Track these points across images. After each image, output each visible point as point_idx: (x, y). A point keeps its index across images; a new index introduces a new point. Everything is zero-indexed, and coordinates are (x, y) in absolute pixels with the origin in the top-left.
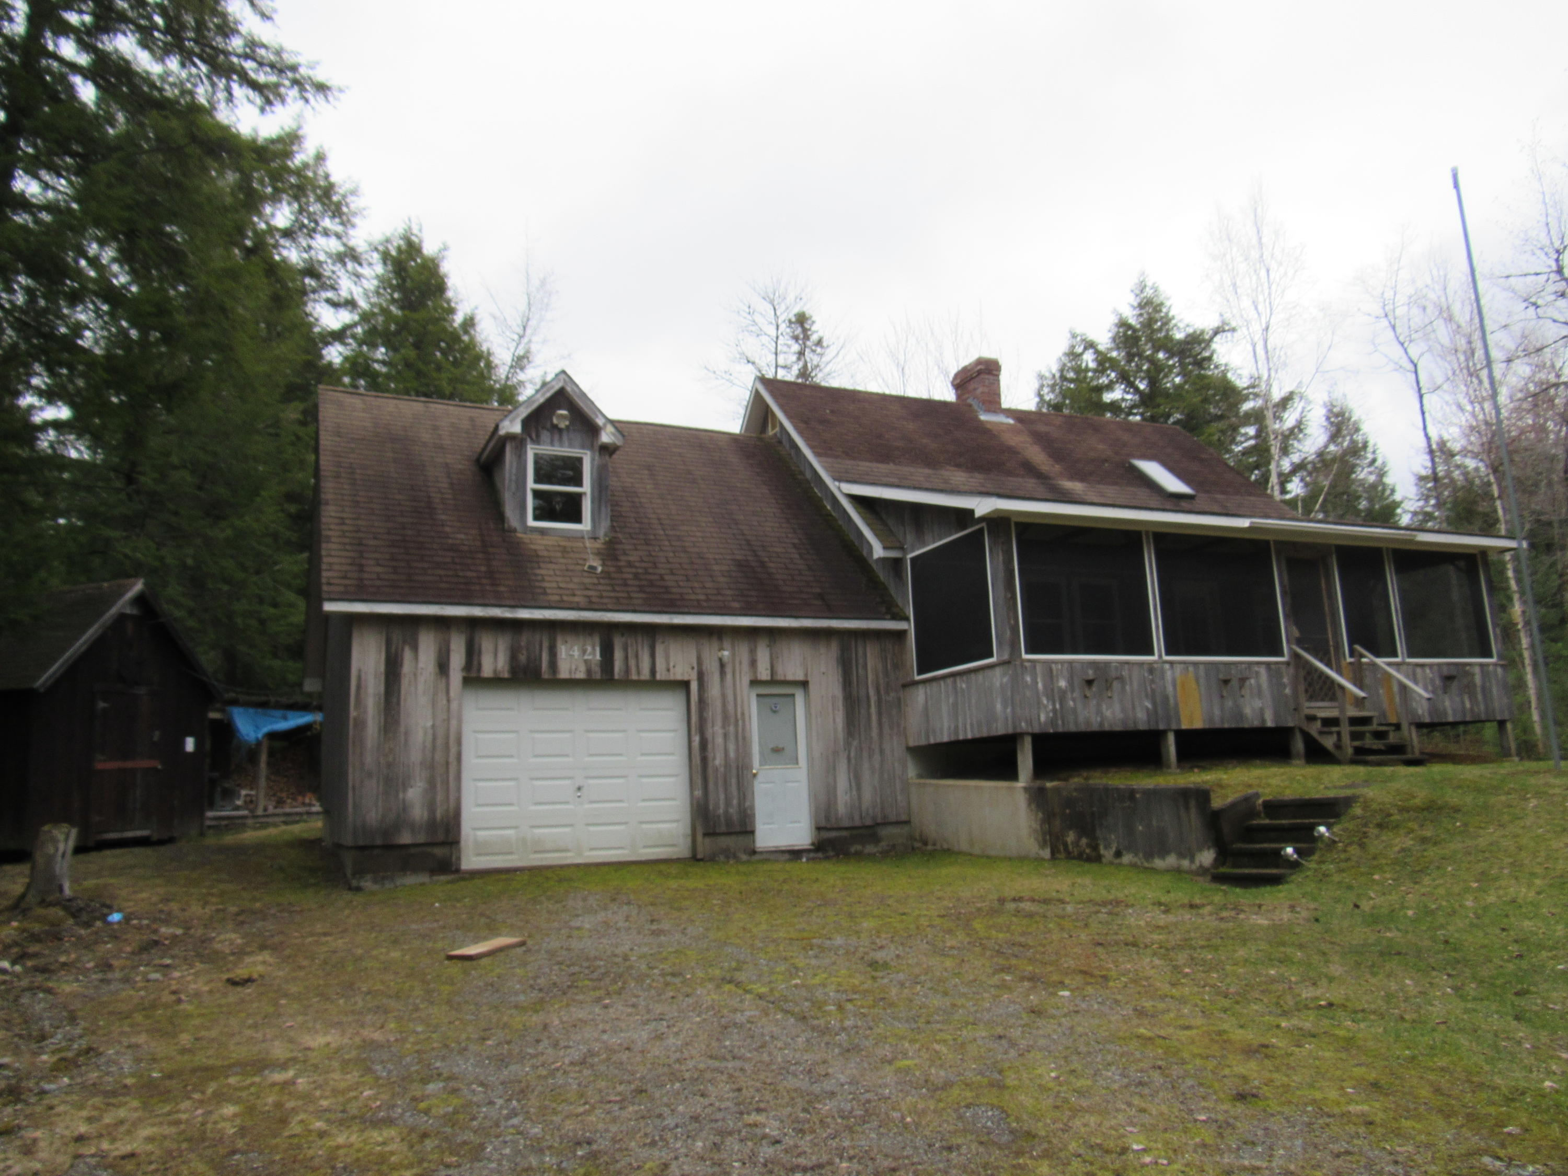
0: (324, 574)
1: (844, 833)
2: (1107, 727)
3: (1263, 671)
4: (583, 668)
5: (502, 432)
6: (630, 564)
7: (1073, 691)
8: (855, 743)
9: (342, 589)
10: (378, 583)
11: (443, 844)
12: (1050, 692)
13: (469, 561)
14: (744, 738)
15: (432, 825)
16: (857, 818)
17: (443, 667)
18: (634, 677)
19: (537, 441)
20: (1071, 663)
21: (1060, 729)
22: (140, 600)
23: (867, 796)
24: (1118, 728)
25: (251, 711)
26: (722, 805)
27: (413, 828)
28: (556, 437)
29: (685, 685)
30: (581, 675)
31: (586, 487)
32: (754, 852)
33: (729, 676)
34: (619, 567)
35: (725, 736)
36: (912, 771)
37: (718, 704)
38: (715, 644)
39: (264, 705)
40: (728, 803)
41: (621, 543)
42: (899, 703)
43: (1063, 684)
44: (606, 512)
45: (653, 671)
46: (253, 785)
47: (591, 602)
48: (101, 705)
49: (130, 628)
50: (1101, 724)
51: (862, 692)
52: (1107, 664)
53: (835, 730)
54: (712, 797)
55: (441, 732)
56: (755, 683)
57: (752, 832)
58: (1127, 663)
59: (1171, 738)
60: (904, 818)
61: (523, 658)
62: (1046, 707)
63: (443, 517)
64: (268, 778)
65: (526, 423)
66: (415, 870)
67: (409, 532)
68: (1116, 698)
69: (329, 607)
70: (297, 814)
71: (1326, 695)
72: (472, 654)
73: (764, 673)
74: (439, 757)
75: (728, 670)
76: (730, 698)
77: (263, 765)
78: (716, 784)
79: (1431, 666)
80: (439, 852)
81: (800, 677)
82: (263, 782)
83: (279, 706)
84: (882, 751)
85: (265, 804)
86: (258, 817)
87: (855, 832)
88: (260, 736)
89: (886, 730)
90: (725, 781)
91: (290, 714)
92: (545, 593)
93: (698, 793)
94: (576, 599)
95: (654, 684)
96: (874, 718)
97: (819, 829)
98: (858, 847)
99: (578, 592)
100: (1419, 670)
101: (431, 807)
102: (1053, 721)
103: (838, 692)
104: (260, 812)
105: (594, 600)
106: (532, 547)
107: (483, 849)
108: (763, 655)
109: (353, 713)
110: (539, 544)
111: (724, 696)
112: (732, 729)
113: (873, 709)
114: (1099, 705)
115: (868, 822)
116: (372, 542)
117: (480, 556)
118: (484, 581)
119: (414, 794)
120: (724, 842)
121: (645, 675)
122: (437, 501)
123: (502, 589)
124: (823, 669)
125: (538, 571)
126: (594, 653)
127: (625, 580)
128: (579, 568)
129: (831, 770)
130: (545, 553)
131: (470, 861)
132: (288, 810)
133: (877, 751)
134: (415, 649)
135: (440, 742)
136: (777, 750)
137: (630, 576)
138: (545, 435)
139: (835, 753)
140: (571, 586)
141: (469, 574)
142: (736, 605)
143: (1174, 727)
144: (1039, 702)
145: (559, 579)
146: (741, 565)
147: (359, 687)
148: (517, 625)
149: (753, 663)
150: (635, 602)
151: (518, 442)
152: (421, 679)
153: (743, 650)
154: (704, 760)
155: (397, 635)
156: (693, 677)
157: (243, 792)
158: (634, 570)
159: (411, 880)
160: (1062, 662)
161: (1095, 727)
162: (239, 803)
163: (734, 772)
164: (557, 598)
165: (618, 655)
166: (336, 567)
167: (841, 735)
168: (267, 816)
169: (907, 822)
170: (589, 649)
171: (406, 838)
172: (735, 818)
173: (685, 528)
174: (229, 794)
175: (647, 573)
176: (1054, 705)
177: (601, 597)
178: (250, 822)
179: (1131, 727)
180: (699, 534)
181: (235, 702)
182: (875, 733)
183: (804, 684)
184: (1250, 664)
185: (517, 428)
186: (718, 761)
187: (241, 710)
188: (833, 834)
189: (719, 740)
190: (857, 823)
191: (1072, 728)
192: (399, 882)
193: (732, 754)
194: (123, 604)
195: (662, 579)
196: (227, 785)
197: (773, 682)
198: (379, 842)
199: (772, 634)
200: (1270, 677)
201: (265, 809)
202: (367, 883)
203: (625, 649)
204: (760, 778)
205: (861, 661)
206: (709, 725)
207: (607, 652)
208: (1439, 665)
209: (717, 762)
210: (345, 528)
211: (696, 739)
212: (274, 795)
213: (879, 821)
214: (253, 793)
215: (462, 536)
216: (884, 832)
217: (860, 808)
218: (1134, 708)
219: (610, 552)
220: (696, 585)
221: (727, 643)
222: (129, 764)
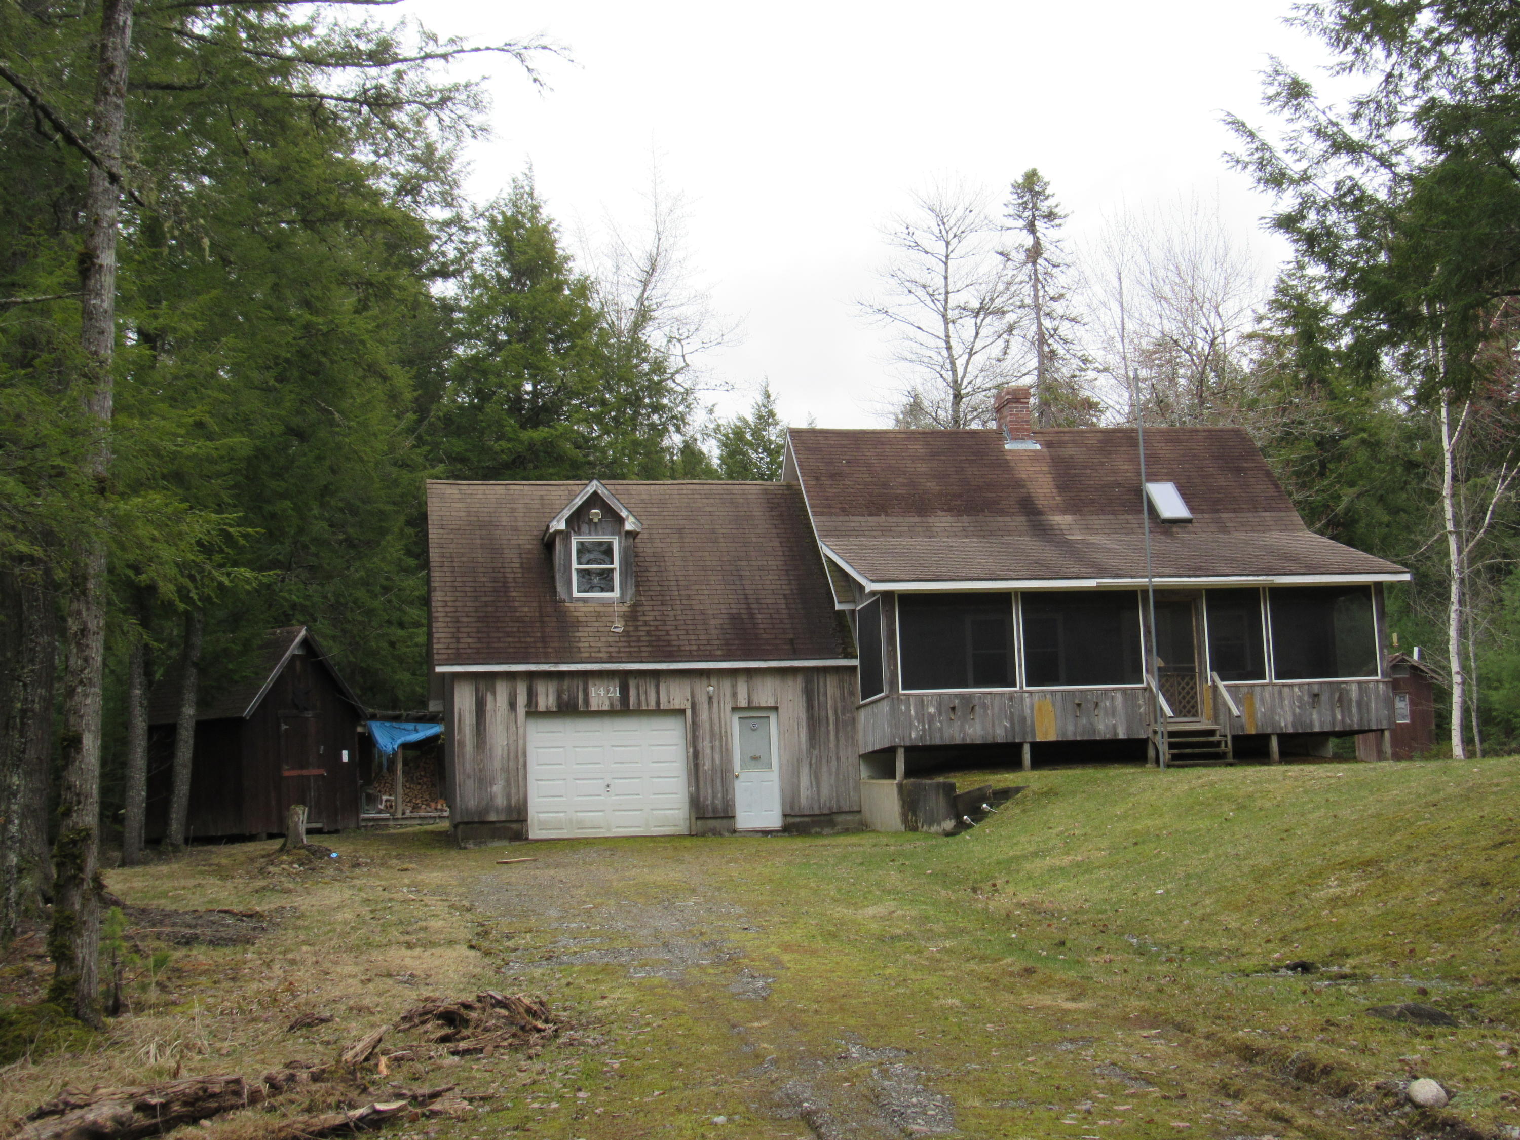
0: (435, 646)
1: (806, 819)
2: (968, 741)
3: (1119, 696)
4: (607, 703)
5: (551, 531)
6: (646, 623)
7: (940, 715)
8: (816, 752)
9: (445, 656)
10: (469, 651)
11: (517, 821)
12: (921, 718)
13: (529, 630)
14: (727, 750)
15: (509, 809)
16: (816, 806)
17: (512, 705)
18: (644, 708)
19: (579, 533)
20: (940, 695)
21: (928, 743)
22: (305, 643)
23: (825, 792)
24: (979, 741)
25: (387, 724)
26: (710, 798)
27: (497, 812)
28: (593, 529)
29: (682, 712)
30: (606, 707)
31: (616, 565)
32: (735, 831)
33: (715, 705)
34: (637, 626)
35: (712, 748)
36: (864, 773)
37: (707, 725)
38: (705, 682)
39: (397, 719)
40: (714, 796)
41: (642, 605)
42: (854, 721)
43: (932, 710)
44: (631, 581)
45: (658, 703)
46: (392, 791)
47: (611, 657)
48: (284, 727)
49: (298, 664)
50: (964, 738)
51: (823, 713)
52: (971, 695)
53: (799, 743)
54: (702, 793)
55: (512, 748)
56: (735, 709)
57: (733, 817)
58: (990, 693)
59: (1027, 749)
60: (856, 808)
61: (565, 697)
62: (917, 727)
63: (514, 594)
64: (404, 786)
65: (569, 521)
66: (500, 838)
67: (490, 609)
68: (977, 721)
69: (439, 669)
70: (431, 817)
71: (1189, 712)
72: (531, 696)
73: (743, 702)
74: (512, 764)
75: (715, 701)
76: (716, 720)
77: (399, 773)
78: (705, 783)
79: (1300, 686)
80: (514, 826)
81: (772, 703)
82: (400, 789)
83: (409, 720)
84: (838, 759)
85: (403, 808)
86: (398, 819)
87: (816, 819)
88: (396, 747)
89: (842, 741)
90: (712, 780)
91: (420, 726)
92: (580, 652)
93: (693, 789)
94: (601, 655)
95: (659, 712)
96: (832, 733)
97: (785, 816)
98: (818, 830)
99: (603, 649)
100: (1286, 689)
101: (508, 796)
102: (922, 738)
103: (803, 715)
104: (399, 816)
105: (614, 654)
106: (575, 614)
107: (543, 826)
108: (742, 688)
109: (457, 737)
110: (580, 611)
111: (711, 719)
112: (717, 743)
113: (831, 727)
114: (962, 726)
115: (826, 811)
116: (465, 619)
117: (538, 624)
118: (539, 645)
119: (497, 789)
120: (712, 823)
121: (652, 706)
122: (510, 580)
123: (550, 650)
124: (790, 697)
125: (577, 634)
126: (615, 692)
127: (639, 636)
128: (607, 629)
129: (796, 773)
130: (584, 619)
131: (534, 833)
132: (422, 814)
133: (834, 758)
134: (494, 693)
135: (512, 755)
136: (755, 758)
137: (643, 634)
138: (585, 528)
139: (799, 760)
140: (599, 644)
141: (529, 640)
142: (719, 652)
143: (1029, 739)
144: (911, 724)
145: (591, 639)
146: (734, 619)
147: (460, 721)
148: (561, 675)
149: (734, 695)
150: (644, 654)
151: (565, 536)
152: (499, 714)
153: (726, 685)
154: (696, 766)
155: (482, 686)
156: (688, 706)
157: (384, 798)
158: (647, 628)
159: (497, 844)
160: (932, 695)
161: (958, 741)
162: (382, 807)
163: (719, 775)
164: (587, 655)
165: (632, 693)
166: (443, 641)
167: (804, 747)
168: (406, 819)
169: (859, 812)
170: (612, 689)
171: (493, 817)
172: (720, 806)
173: (696, 587)
174: (372, 800)
175: (657, 630)
176: (923, 725)
177: (619, 652)
178: (391, 823)
179: (990, 740)
180: (706, 592)
181: (373, 717)
182: (832, 745)
183: (776, 709)
184: (1106, 690)
185: (562, 526)
186: (707, 766)
187: (378, 723)
188: (798, 820)
189: (708, 751)
190: (817, 812)
191: (938, 742)
192: (490, 845)
193: (718, 762)
194: (294, 648)
195: (668, 634)
196: (371, 791)
197: (750, 708)
198: (476, 820)
199: (749, 673)
200: (1125, 700)
201: (403, 814)
202: (471, 845)
203: (638, 689)
204: (741, 778)
205: (822, 690)
206: (700, 740)
207: (625, 691)
208: (1309, 684)
209: (706, 768)
210: (448, 609)
211: (691, 750)
212: (410, 801)
213: (835, 810)
214: (392, 798)
215: (526, 609)
216: (840, 818)
217: (819, 800)
218: (993, 726)
219: (632, 615)
220: (693, 638)
221: (714, 681)
222: (305, 772)
